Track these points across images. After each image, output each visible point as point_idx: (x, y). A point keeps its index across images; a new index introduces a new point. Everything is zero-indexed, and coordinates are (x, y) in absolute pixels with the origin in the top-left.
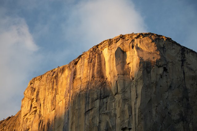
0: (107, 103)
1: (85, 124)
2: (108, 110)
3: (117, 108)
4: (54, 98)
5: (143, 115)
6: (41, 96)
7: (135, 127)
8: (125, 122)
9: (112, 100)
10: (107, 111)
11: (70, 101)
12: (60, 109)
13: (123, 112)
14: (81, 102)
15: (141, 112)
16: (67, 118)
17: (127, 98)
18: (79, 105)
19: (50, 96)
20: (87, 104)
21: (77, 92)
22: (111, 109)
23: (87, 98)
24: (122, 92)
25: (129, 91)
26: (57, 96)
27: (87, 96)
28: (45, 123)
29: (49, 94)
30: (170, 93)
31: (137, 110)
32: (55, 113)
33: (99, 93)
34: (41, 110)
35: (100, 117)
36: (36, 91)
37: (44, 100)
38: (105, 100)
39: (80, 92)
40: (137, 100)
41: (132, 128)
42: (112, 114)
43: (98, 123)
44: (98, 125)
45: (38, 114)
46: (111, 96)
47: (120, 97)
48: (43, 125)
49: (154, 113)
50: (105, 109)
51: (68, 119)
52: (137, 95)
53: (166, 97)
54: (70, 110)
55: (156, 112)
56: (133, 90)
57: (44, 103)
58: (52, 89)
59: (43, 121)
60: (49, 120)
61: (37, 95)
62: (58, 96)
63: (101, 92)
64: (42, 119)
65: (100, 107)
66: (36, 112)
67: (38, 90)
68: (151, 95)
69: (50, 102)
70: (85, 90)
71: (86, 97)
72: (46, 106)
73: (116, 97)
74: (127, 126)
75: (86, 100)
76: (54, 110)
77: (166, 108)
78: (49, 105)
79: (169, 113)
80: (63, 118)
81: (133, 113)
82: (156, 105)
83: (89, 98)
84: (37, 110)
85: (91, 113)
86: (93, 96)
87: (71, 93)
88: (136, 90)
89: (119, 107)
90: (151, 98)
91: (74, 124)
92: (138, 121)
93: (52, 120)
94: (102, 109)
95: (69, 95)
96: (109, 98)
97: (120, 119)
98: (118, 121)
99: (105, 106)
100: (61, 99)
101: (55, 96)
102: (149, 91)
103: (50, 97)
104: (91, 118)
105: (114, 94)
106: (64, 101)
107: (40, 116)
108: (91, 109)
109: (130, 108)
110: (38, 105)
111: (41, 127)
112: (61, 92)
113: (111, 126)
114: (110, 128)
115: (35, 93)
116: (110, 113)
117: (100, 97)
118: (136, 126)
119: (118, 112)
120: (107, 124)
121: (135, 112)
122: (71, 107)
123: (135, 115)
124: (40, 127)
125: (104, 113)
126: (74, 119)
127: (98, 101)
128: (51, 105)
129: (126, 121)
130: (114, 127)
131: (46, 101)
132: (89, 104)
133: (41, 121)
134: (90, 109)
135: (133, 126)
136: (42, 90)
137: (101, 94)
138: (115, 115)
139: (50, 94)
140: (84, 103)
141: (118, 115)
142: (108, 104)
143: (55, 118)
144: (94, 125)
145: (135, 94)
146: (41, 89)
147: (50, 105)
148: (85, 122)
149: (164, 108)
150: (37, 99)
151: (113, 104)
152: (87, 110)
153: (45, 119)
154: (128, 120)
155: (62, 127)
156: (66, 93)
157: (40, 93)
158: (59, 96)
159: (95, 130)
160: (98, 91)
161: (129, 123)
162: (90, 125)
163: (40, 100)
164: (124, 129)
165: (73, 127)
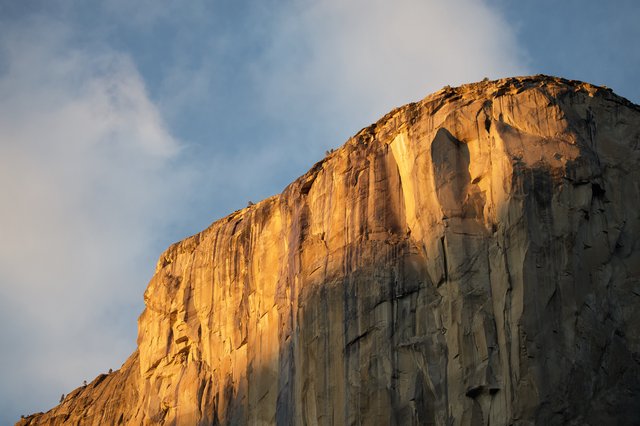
0: (413, 311)
1: (349, 384)
2: (421, 335)
3: (448, 325)
4: (243, 305)
5: (533, 346)
6: (199, 303)
7: (512, 386)
8: (478, 368)
9: (431, 301)
10: (417, 337)
11: (295, 314)
12: (263, 338)
13: (467, 338)
14: (331, 314)
15: (527, 335)
16: (287, 368)
17: (478, 293)
18: (323, 324)
19: (229, 300)
20: (350, 318)
21: (315, 282)
22: (428, 330)
23: (350, 301)
24: (461, 274)
25: (483, 270)
26: (250, 297)
27: (349, 292)
28: (218, 389)
29: (224, 292)
30: (617, 269)
31: (514, 331)
32: (248, 353)
33: (388, 281)
34: (202, 346)
35: (393, 358)
36: (183, 285)
37: (211, 314)
38: (407, 302)
39: (326, 281)
40: (511, 298)
41: (501, 387)
42: (435, 346)
43: (389, 378)
44: (389, 385)
45: (193, 360)
46: (426, 290)
47: (457, 291)
48: (213, 394)
49: (570, 335)
50: (408, 333)
51: (293, 371)
52: (510, 280)
53: (607, 281)
54: (296, 343)
55: (578, 333)
56: (497, 264)
57: (210, 324)
58: (232, 277)
59: (211, 382)
60: (229, 377)
61: (188, 300)
62: (254, 301)
63: (393, 278)
64: (208, 376)
65: (393, 327)
66: (187, 354)
67: (190, 282)
68: (556, 278)
69: (230, 319)
70: (341, 275)
71: (346, 299)
72: (218, 334)
73: (442, 291)
74: (484, 384)
75: (347, 306)
76: (243, 343)
77: (609, 316)
78: (227, 330)
79: (617, 333)
80: (275, 368)
81: (502, 341)
82: (575, 308)
83: (355, 299)
84: (190, 346)
85: (365, 347)
86: (369, 293)
87: (297, 286)
88: (507, 265)
89: (453, 321)
90: (557, 285)
91: (312, 386)
92: (520, 365)
93: (241, 378)
94: (400, 334)
95: (289, 292)
96: (421, 295)
97: (461, 363)
98: (454, 368)
99: (407, 323)
100: (266, 307)
101: (245, 300)
102: (550, 266)
103: (229, 304)
104: (365, 365)
105: (435, 280)
106: (275, 313)
107: (200, 365)
108: (364, 335)
109: (491, 325)
110: (193, 332)
111: (207, 402)
112: (262, 285)
113: (432, 387)
114: (430, 392)
115: (181, 293)
116: (427, 343)
117: (392, 294)
118: (514, 380)
119: (452, 338)
120: (420, 378)
121: (508, 334)
122: (298, 331)
123: (509, 344)
124: (203, 403)
125: (408, 343)
126: (312, 369)
127: (385, 306)
128: (235, 330)
129: (481, 367)
130: (442, 389)
131: (215, 315)
132: (356, 318)
133: (204, 382)
134: (360, 334)
135: (503, 381)
136: (201, 284)
137: (392, 285)
138: (444, 350)
139: (227, 293)
140: (340, 316)
141: (453, 350)
142: (418, 317)
143: (250, 370)
144: (376, 385)
145: (505, 278)
146: (198, 281)
147: (230, 328)
148: (347, 377)
149: (600, 317)
150: (186, 314)
151: (436, 313)
152: (352, 337)
153: (216, 377)
154: (487, 362)
155: (272, 398)
156: (279, 288)
157: (196, 293)
158: (257, 298)
159: (380, 403)
160: (382, 275)
161: (490, 372)
162: (363, 385)
163: (198, 314)
164: (474, 394)
165: (308, 395)
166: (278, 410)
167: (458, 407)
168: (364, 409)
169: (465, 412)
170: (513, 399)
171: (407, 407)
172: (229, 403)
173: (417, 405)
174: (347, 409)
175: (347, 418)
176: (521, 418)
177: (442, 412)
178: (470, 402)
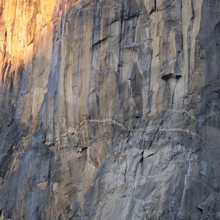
0: (134, 28)
1: (92, 68)
2: (137, 42)
3: (154, 37)
4: (33, 20)
5: (204, 51)
6: (7, 17)
7: (189, 74)
8: (170, 63)
9: (145, 22)
10: (135, 43)
11: (63, 25)
12: (43, 40)
13: (165, 45)
14: (85, 27)
15: (200, 45)
16: (56, 58)
17: (173, 19)
18: (80, 32)
19: (24, 17)
20: (96, 29)
21: (77, 7)
22: (142, 39)
23: (97, 19)
24: (164, 7)
25: (178, 6)
26: (37, 15)
27: (96, 14)
28: (15, 68)
29: (22, 12)
31: (193, 42)
32: (34, 48)
33: (120, 9)
34: (7, 43)
35: (120, 55)
37: (13, 24)
38: (131, 22)
39: (83, 7)
40: (193, 23)
41: (183, 75)
42: (145, 49)
43: (116, 66)
44: (116, 70)
46: (143, 16)
47: (161, 17)
48: (11, 71)
50: (130, 40)
51: (60, 59)
52: (193, 12)
54: (62, 43)
56: (186, 3)
57: (12, 30)
58: (28, 3)
59: (10, 64)
60: (22, 61)
62: (39, 18)
63: (123, 7)
64: (9, 61)
65: (121, 36)
69: (25, 28)
70: (93, 4)
71: (94, 18)
72: (16, 36)
73: (152, 17)
74: (172, 72)
75: (94, 22)
76: (31, 42)
78: (22, 34)
81: (186, 48)
83: (100, 18)
85: (104, 47)
86: (109, 15)
87: (65, 9)
88: (192, 3)
89: (157, 35)
91: (70, 68)
92: (195, 62)
93: (29, 62)
94: (125, 40)
95: (61, 13)
96: (139, 18)
97: (160, 59)
98: (156, 62)
100: (47, 22)
101: (34, 17)
103: (24, 19)
104: (103, 57)
105: (149, 10)
106: (52, 25)
107: (5, 54)
108: (104, 40)
110: (2, 34)
111: (7, 76)
112: (45, 9)
113: (141, 72)
114: (140, 75)
116: (140, 47)
117: (122, 16)
118: (191, 71)
119: (156, 45)
120: (135, 67)
121: (189, 44)
122: (65, 36)
123: (189, 50)
124: (5, 76)
125: (129, 46)
126: (71, 58)
127: (118, 24)
128: (27, 34)
129: (172, 62)
130: (147, 74)
131: (16, 25)
132: (100, 29)
133: (6, 64)
134: (101, 39)
135: (184, 71)
136: (8, 6)
137: (123, 11)
138: (151, 51)
139: (24, 12)
140: (90, 28)
141: (156, 52)
142: (136, 31)
143: (34, 58)
144: (109, 69)
145: (191, 11)
146: (7, 4)
147: (24, 33)
148: (92, 64)
151: (147, 29)
152: (95, 42)
153: (14, 61)
154: (175, 60)
155: (46, 74)
156: (55, 10)
157: (5, 12)
158: (41, 16)
159: (110, 80)
160: (117, 5)
161: (177, 65)
162: (101, 69)
163: (6, 24)
164: (166, 78)
165: (68, 73)
166: (49, 82)
167: (156, 84)
168: (100, 83)
169: (160, 88)
170: (189, 82)
171: (126, 83)
172: (21, 77)
173: (132, 82)
174: (90, 83)
175: (90, 88)
176: (193, 93)
177: (147, 88)
178: (163, 82)
